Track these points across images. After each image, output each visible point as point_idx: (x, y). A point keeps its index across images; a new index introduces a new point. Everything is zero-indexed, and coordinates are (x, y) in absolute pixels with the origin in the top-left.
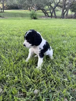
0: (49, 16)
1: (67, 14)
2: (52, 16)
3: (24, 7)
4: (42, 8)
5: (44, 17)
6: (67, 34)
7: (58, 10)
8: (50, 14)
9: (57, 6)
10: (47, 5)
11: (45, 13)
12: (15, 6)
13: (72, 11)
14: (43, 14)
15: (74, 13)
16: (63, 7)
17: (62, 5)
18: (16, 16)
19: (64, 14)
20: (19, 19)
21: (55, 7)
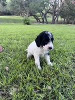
0: (40, 22)
1: (57, 20)
2: (43, 22)
3: (16, 13)
4: (34, 14)
5: (36, 22)
7: (48, 17)
8: (41, 20)
9: (48, 12)
10: (39, 11)
11: (37, 19)
12: (8, 12)
13: (62, 17)
14: (35, 20)
15: (63, 19)
16: (54, 13)
17: (52, 12)
19: (54, 20)
20: (13, 25)
21: (46, 14)
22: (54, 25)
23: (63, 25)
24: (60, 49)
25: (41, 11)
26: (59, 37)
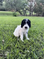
0: (23, 15)
1: (32, 14)
2: (24, 15)
4: (19, 11)
5: (20, 15)
6: (35, 24)
7: (27, 12)
8: (23, 14)
10: (22, 9)
13: (35, 13)
14: (19, 14)
15: (36, 14)
16: (30, 10)
17: (29, 9)
18: (4, 15)
19: (31, 14)
20: (6, 16)
21: (26, 10)
22: (31, 17)
23: (36, 17)
24: (34, 30)
25: (23, 9)
26: (33, 23)
